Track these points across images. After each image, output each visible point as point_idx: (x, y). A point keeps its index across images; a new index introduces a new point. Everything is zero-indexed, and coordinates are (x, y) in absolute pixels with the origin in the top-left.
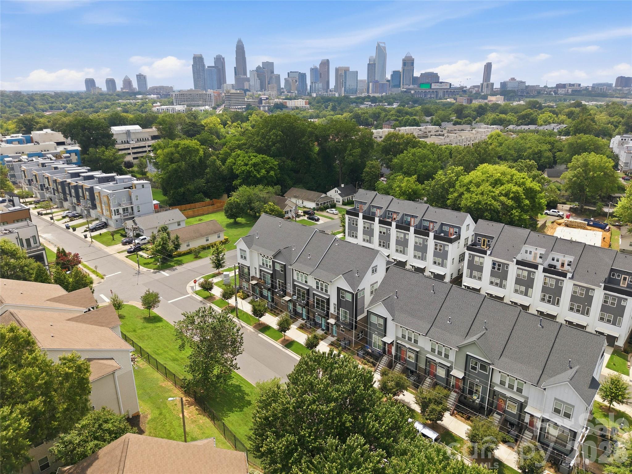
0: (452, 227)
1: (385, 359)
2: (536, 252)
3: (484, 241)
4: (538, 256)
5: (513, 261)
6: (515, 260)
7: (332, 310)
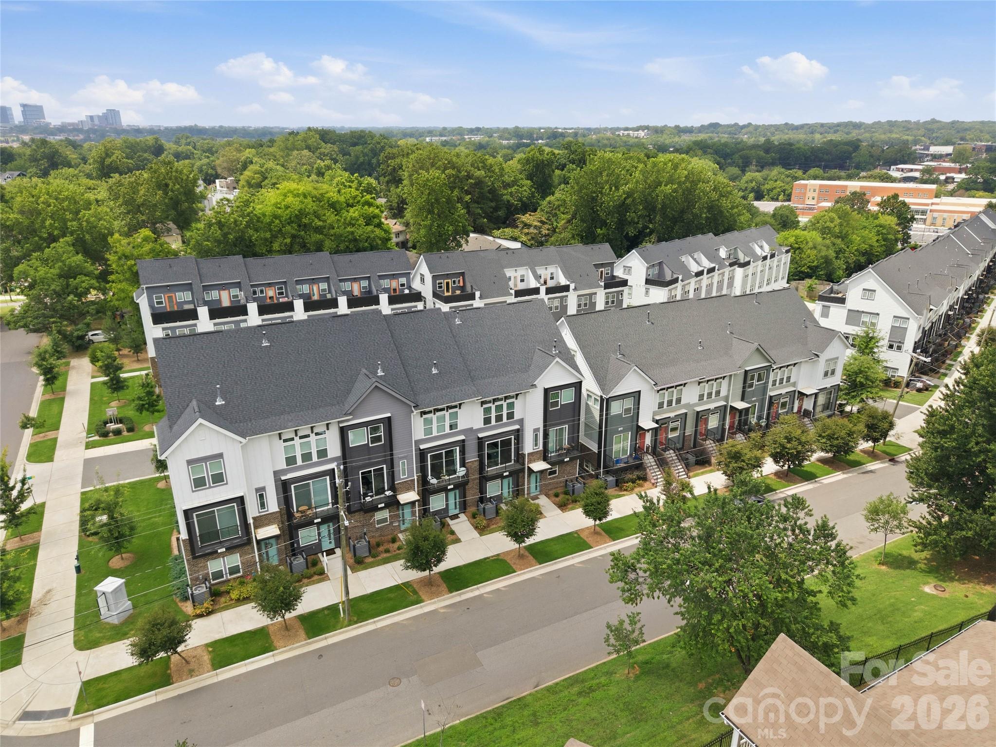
0: (394, 278)
1: (649, 460)
2: (516, 274)
3: (448, 284)
4: (519, 279)
5: (511, 294)
6: (513, 292)
7: (528, 447)
